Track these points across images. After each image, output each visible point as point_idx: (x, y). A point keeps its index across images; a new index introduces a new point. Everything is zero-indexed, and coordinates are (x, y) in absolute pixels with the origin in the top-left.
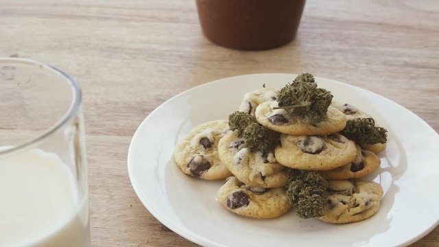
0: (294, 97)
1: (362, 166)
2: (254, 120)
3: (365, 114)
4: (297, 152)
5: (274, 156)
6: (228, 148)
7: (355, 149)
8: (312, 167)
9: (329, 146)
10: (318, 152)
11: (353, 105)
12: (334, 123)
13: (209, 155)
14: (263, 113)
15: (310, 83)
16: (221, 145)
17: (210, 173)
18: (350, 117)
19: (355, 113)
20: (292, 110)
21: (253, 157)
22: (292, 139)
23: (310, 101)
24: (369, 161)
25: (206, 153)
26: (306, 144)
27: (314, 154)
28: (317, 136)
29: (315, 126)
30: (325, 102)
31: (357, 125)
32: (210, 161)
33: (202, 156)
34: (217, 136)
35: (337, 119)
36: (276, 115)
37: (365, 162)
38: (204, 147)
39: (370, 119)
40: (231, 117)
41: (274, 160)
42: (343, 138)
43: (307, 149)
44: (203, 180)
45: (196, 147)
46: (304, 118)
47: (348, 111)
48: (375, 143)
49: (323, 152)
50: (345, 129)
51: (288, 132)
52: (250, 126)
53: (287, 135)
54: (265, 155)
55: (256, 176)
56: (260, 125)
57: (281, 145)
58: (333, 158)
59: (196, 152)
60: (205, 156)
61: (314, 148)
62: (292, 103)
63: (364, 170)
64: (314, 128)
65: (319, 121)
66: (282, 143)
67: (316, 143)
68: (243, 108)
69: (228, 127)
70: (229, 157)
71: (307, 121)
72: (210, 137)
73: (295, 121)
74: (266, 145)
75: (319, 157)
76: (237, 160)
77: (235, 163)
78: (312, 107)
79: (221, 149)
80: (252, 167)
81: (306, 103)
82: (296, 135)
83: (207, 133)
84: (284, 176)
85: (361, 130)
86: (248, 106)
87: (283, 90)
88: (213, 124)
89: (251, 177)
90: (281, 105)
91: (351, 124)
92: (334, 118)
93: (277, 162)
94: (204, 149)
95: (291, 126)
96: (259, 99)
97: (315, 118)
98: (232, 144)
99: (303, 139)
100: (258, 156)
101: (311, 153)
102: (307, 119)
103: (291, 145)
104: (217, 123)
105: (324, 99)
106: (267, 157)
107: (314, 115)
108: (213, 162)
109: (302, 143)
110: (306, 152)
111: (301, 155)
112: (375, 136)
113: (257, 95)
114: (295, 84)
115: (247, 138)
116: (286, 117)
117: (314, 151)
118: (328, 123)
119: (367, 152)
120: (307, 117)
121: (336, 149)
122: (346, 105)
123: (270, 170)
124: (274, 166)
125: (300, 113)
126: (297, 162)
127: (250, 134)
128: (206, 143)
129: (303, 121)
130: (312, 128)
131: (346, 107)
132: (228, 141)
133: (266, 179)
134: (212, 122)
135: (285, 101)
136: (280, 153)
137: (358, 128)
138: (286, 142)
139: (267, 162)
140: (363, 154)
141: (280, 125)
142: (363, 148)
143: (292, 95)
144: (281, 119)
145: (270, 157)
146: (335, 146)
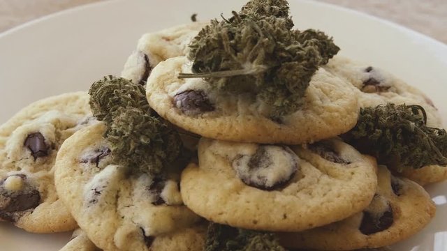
0: (228, 50)
1: (388, 219)
2: (139, 98)
3: (409, 89)
4: (229, 185)
5: (179, 189)
6: (76, 162)
7: (373, 179)
8: (262, 223)
9: (310, 171)
10: (280, 185)
11: (386, 70)
12: (326, 114)
13: (40, 174)
14: (162, 85)
15: (272, 17)
16: (62, 155)
17: (38, 217)
18: (374, 100)
19: (387, 88)
20: (221, 82)
21: (130, 188)
22: (221, 150)
23: (264, 62)
24: (406, 208)
25: (35, 170)
26: (254, 163)
27: (269, 189)
28: (282, 145)
29: (279, 121)
30: (300, 66)
31: (384, 120)
32: (40, 189)
33: (23, 176)
34: (63, 129)
35: (334, 105)
36: (188, 91)
37: (398, 210)
38: (33, 154)
39: (416, 109)
40: (94, 88)
41: (176, 199)
42: (348, 152)
43: (255, 179)
44: (23, 231)
45: (15, 153)
46: (253, 100)
47: (371, 84)
48: (424, 164)
49: (293, 186)
50: (355, 128)
51: (213, 135)
52: (123, 115)
53: (211, 140)
54: (156, 187)
55: (130, 237)
56: (154, 113)
57: (197, 164)
58: (314, 202)
59: (12, 166)
60: (30, 176)
61: (270, 175)
62: (223, 65)
63: (393, 229)
64: (276, 125)
65: (286, 110)
66: (201, 159)
67: (279, 163)
68: (129, 70)
69: (90, 113)
70: (74, 186)
71: (260, 109)
72: (47, 132)
73: (232, 108)
74: (158, 161)
75: (281, 197)
76: (89, 195)
77: (86, 202)
78: (269, 77)
79: (61, 163)
80: (124, 212)
81: (252, 68)
82: (232, 142)
83: (44, 123)
84: (199, 237)
85: (394, 132)
86: (142, 62)
87: (203, 33)
88: (67, 101)
89: (119, 237)
90: (198, 68)
91: (368, 118)
92: (329, 104)
93: (182, 205)
94: (31, 160)
95: (219, 120)
96: (169, 47)
97: (278, 103)
98: (89, 154)
99: (247, 151)
100: (141, 187)
101: (263, 187)
102: (261, 105)
103: (219, 165)
104: (77, 98)
105: (300, 59)
106: (160, 189)
107: (273, 97)
108: (46, 192)
110: (252, 185)
111: (237, 190)
112: (424, 148)
113: (168, 39)
114: (236, 19)
115: (115, 142)
116: (210, 96)
117: (270, 183)
118: (311, 115)
119: (405, 183)
120: (259, 100)
121: (325, 178)
122: (369, 70)
123: (165, 223)
124: (177, 212)
125: (241, 88)
126: (224, 210)
127: (122, 134)
128: (38, 146)
129: (252, 108)
130: (271, 126)
131: (367, 76)
132: (80, 147)
133: (156, 243)
134: (64, 96)
135: (207, 59)
136: (191, 183)
137: (384, 129)
138: (208, 156)
139: (159, 202)
140: (396, 189)
141: (195, 116)
142: (395, 173)
143: (222, 47)
144: (198, 103)
145: (166, 193)
146: (326, 172)
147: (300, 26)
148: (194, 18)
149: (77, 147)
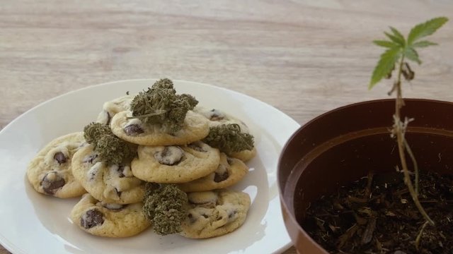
0: (148, 105)
1: (226, 175)
2: (109, 131)
3: (233, 118)
4: (154, 164)
5: (131, 170)
6: (81, 162)
7: (218, 157)
8: (170, 180)
9: (189, 156)
10: (176, 163)
11: (221, 110)
12: (194, 131)
13: (64, 171)
14: (118, 123)
15: (166, 89)
16: (75, 160)
17: (65, 190)
18: (216, 124)
19: (222, 118)
20: (146, 120)
21: (108, 171)
22: (148, 150)
23: (165, 109)
24: (234, 170)
25: (60, 170)
26: (164, 155)
27: (172, 165)
28: (176, 145)
29: (173, 135)
30: (181, 109)
31: (221, 132)
32: (64, 178)
33: (56, 173)
34: (72, 150)
35: (197, 126)
36: (131, 125)
37: (231, 171)
38: (59, 162)
39: (235, 125)
40: (86, 129)
41: (130, 174)
42: (206, 147)
43: (165, 161)
44: (58, 198)
45: (50, 163)
46: (161, 127)
47: (214, 117)
48: (241, 150)
49: (182, 163)
50: (208, 136)
51: (145, 144)
52: (102, 139)
53: (143, 146)
54: (120, 169)
55: (111, 192)
56: (116, 137)
57: (138, 158)
58: (192, 169)
59: (49, 168)
60: (59, 172)
61: (172, 159)
62: (146, 112)
63: (228, 179)
64: (172, 137)
65: (176, 129)
66: (140, 155)
67: (175, 153)
68: (101, 119)
69: (85, 141)
70: (82, 173)
71: (164, 131)
72: (65, 151)
73: (152, 131)
74: (120, 158)
75: (176, 168)
76: (90, 176)
77: (88, 180)
78: (167, 115)
79: (74, 165)
80: (107, 182)
81: (160, 112)
82: (153, 146)
83: (62, 147)
84: (143, 192)
85: (226, 136)
86: (106, 115)
87: (136, 98)
88: (71, 137)
89: (106, 193)
90: (135, 114)
91: (214, 132)
92: (195, 126)
93: (133, 176)
94: (58, 165)
95: (147, 137)
96: (119, 107)
97: (172, 127)
98: (87, 158)
99: (160, 149)
100: (113, 169)
101: (169, 165)
102: (165, 128)
103: (148, 157)
104: (75, 136)
105: (180, 106)
106: (122, 171)
107: (170, 124)
108: (67, 179)
109: (159, 154)
110: (164, 164)
111: (158, 167)
112: (240, 143)
113: (117, 104)
114: (150, 91)
115: (100, 151)
116: (142, 127)
117: (171, 162)
118: (187, 131)
119: (234, 160)
120: (164, 126)
121: (196, 159)
122: (213, 110)
123: (126, 185)
124: (131, 180)
125: (155, 121)
126: (154, 175)
127: (103, 147)
128: (61, 158)
129: (161, 130)
131: (213, 113)
132: (83, 155)
133: (122, 194)
134: (69, 135)
135: (139, 109)
136: (136, 166)
137: (221, 135)
138: (143, 153)
139: (122, 176)
140: (229, 162)
141: (135, 136)
142: (228, 156)
143: (145, 104)
144: (137, 130)
145: (126, 171)
146: (196, 156)
147: (179, 93)
148: (128, 93)
149: (81, 156)
